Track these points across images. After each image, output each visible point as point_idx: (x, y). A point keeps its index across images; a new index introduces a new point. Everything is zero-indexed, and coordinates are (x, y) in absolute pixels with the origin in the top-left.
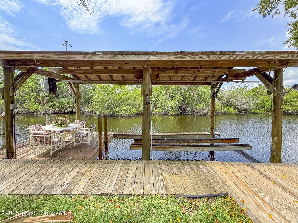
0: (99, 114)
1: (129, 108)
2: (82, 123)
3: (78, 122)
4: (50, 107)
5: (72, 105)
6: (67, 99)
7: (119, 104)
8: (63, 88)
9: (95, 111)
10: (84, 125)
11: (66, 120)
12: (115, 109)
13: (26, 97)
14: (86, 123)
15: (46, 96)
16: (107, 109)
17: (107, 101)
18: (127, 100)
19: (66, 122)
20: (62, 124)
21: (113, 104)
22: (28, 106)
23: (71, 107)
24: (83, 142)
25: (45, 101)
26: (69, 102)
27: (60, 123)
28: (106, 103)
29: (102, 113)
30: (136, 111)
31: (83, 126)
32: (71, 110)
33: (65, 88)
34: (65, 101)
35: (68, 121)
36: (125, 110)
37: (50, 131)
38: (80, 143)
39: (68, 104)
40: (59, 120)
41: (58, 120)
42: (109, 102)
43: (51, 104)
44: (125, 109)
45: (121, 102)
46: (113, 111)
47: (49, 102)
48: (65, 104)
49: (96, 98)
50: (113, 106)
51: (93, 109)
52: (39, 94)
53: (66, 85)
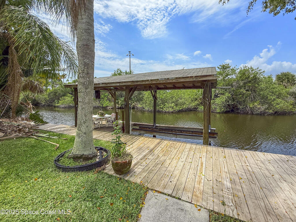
9: (145, 107)
19: (103, 114)
22: (103, 103)
27: (100, 114)
37: (96, 118)
51: (144, 105)
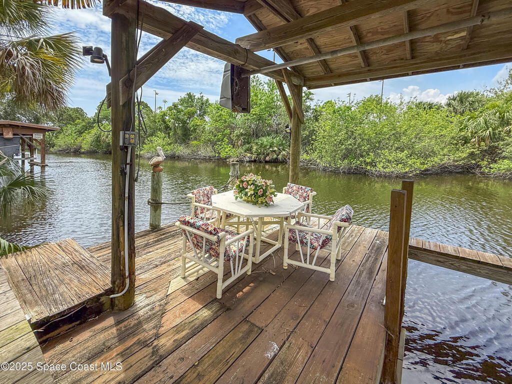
0: (327, 167)
1: (402, 155)
2: (305, 195)
3: (295, 188)
4: (245, 151)
5: (276, 149)
6: (269, 138)
7: (376, 147)
8: (266, 120)
9: (318, 161)
10: (310, 201)
11: (266, 183)
12: (362, 156)
13: (218, 136)
14: (314, 193)
15: (242, 134)
16: (345, 157)
17: (346, 139)
18: (397, 137)
19: (265, 191)
20: (255, 194)
21: (359, 146)
22: (221, 149)
23: (275, 151)
24: (311, 263)
25: (240, 142)
26: (273, 143)
27: (250, 191)
28: (342, 144)
29: (333, 165)
30: (423, 164)
31: (307, 202)
32: (275, 156)
33: (268, 120)
34: (267, 141)
35: (271, 188)
36: (389, 161)
38: (302, 264)
39: (271, 146)
40: (248, 184)
41: (248, 182)
42: (349, 142)
43: (248, 146)
44: (390, 159)
45: (379, 142)
46: (358, 162)
47: (244, 143)
48: (266, 146)
49: (321, 133)
50: (358, 152)
51: (315, 155)
52: (234, 132)
53: (270, 115)
